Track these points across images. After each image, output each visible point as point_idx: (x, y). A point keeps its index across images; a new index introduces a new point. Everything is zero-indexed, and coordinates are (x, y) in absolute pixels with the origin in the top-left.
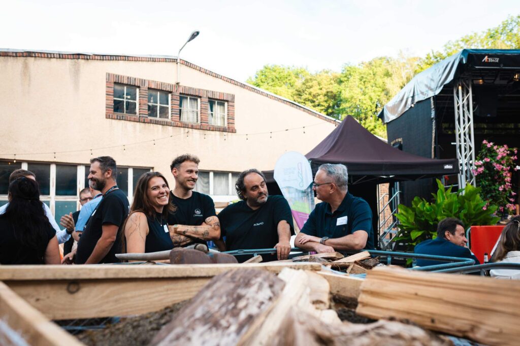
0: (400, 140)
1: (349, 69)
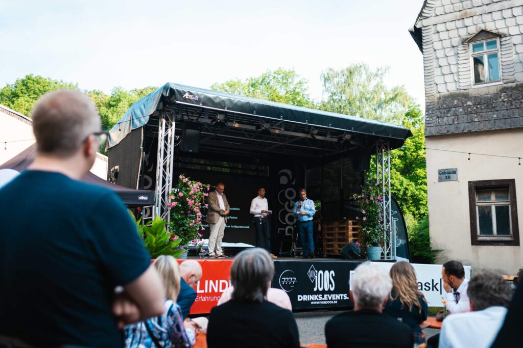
0: (117, 167)
1: (120, 94)
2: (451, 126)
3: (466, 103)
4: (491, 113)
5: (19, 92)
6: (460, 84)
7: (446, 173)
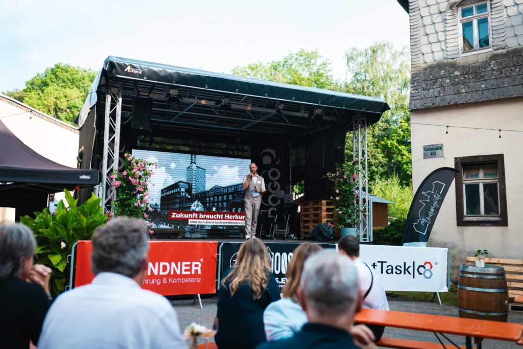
2: (437, 98)
3: (453, 73)
4: (479, 83)
5: (48, 81)
6: (448, 53)
7: (431, 149)
